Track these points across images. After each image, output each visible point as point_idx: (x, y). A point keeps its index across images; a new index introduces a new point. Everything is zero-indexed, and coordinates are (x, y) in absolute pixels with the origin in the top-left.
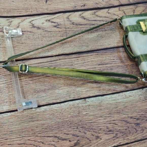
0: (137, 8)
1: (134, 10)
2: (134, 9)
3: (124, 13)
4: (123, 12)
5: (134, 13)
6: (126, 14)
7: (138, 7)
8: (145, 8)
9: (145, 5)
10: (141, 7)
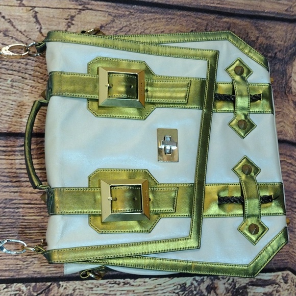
0: (83, 12)
1: (72, 17)
2: (73, 12)
3: (35, 17)
4: (32, 13)
5: (69, 27)
6: (41, 22)
7: (88, 9)
8: (111, 18)
9: (114, 7)
10: (99, 13)
